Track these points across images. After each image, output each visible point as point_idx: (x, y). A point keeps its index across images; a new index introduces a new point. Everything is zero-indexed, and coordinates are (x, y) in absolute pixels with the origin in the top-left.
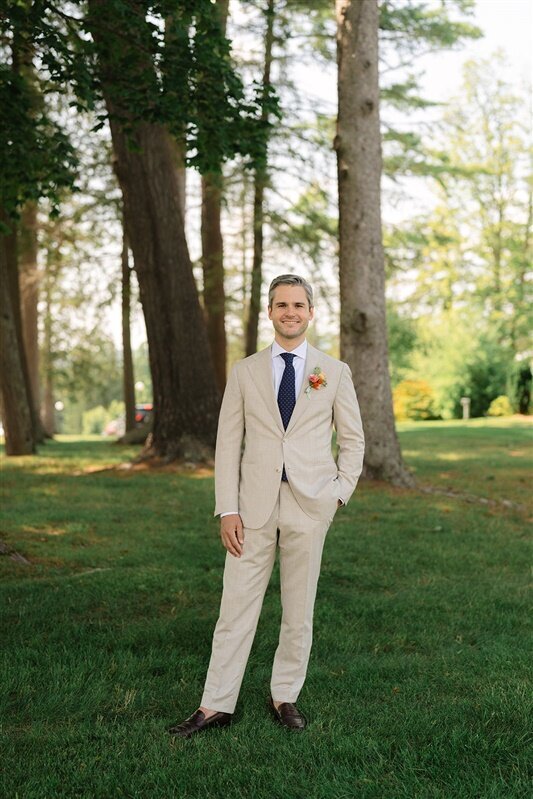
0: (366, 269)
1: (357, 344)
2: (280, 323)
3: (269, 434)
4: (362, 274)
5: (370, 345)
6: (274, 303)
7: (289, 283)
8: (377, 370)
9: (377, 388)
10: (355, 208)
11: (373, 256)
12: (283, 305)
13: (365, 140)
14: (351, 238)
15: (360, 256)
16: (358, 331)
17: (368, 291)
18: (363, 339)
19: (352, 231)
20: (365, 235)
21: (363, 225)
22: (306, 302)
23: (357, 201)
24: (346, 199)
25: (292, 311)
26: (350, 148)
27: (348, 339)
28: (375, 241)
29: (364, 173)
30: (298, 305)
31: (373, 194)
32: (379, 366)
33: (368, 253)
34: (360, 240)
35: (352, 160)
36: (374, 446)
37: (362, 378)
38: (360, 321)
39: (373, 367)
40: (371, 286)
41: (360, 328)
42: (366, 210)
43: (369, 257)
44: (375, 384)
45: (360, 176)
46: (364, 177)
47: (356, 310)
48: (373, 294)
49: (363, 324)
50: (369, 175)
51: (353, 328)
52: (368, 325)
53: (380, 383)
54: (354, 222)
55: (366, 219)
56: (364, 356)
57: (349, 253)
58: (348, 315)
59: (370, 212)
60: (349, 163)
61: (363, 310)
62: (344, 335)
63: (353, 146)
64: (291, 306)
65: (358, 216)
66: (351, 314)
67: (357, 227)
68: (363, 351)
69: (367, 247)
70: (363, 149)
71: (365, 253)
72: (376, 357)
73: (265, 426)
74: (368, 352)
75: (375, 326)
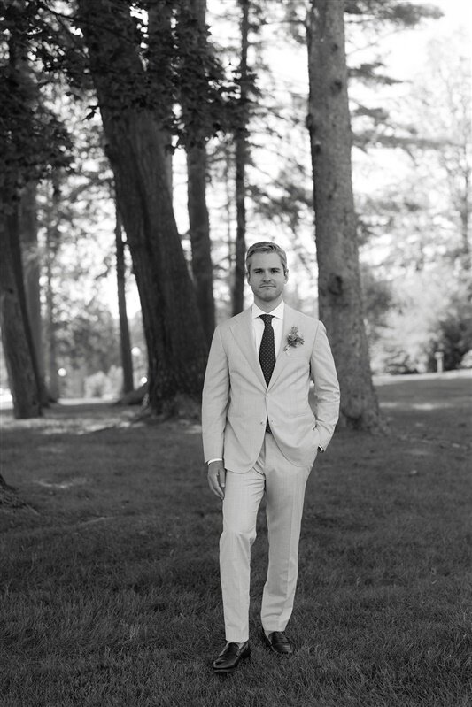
0: (340, 235)
1: (334, 305)
2: (258, 288)
3: (252, 389)
4: (337, 241)
5: (346, 306)
6: (252, 269)
7: (264, 250)
8: (353, 328)
9: (354, 345)
10: (328, 180)
11: (346, 224)
12: (260, 271)
13: (335, 117)
14: (326, 208)
15: (334, 224)
16: (334, 293)
17: (343, 257)
18: (339, 300)
19: (326, 201)
20: (338, 204)
21: (336, 195)
22: (281, 267)
23: (330, 173)
24: (319, 172)
25: (269, 276)
26: (322, 125)
27: (326, 301)
28: (348, 209)
29: (335, 147)
30: (273, 270)
31: (344, 167)
32: (355, 324)
33: (341, 221)
34: (334, 209)
35: (323, 136)
36: (353, 399)
37: (340, 336)
38: (336, 284)
39: (350, 326)
40: (346, 251)
41: (337, 291)
42: (338, 182)
43: (343, 224)
44: (353, 341)
45: (332, 150)
46: (336, 151)
47: (332, 274)
48: (347, 259)
49: (339, 287)
50: (340, 150)
51: (330, 290)
52: (343, 287)
53: (357, 340)
54: (327, 192)
55: (339, 190)
56: (341, 317)
57: (324, 222)
58: (325, 279)
59: (342, 183)
60: (321, 139)
61: (339, 273)
62: (321, 297)
63: (324, 123)
64: (267, 272)
65: (331, 187)
66: (328, 277)
67: (330, 197)
68: (340, 311)
69: (340, 216)
70: (334, 126)
71: (339, 221)
72: (352, 317)
73: (250, 383)
74: (345, 312)
75: (350, 288)
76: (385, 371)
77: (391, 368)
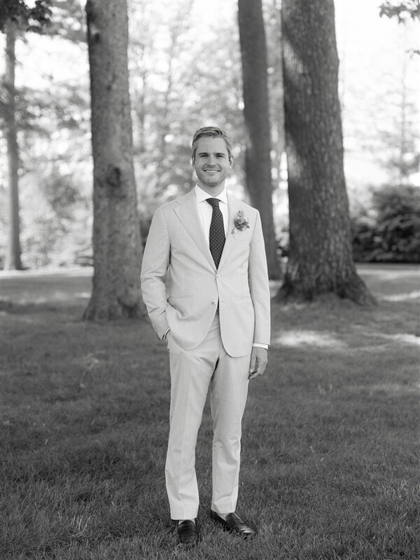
0: (118, 127)
1: (111, 195)
2: (202, 171)
3: (202, 271)
4: (115, 132)
5: (124, 197)
6: (197, 152)
7: (210, 135)
8: (129, 220)
9: (130, 236)
10: (108, 70)
11: (124, 116)
12: (205, 155)
13: (115, 6)
14: (104, 99)
15: (112, 115)
16: (113, 185)
17: (120, 148)
18: (117, 192)
19: (105, 92)
20: (116, 96)
21: (114, 87)
22: (226, 153)
23: (109, 63)
24: (99, 61)
25: (214, 161)
26: (102, 13)
27: (103, 191)
28: (125, 102)
29: (115, 38)
30: (218, 155)
31: (122, 58)
32: (131, 216)
33: (119, 113)
34: (112, 100)
35: (104, 25)
36: (129, 288)
37: (116, 227)
38: (114, 176)
39: (126, 217)
40: (123, 143)
41: (115, 182)
42: (117, 73)
43: (120, 116)
44: (129, 232)
45: (111, 41)
46: (115, 42)
47: (110, 166)
48: (124, 151)
49: (118, 178)
50: (119, 40)
51: (108, 181)
52: (122, 179)
53: (132, 232)
54: (106, 83)
55: (118, 81)
56: (118, 208)
57: (103, 112)
58: (103, 170)
59: (120, 75)
60: (98, 27)
61: (117, 165)
62: (98, 188)
63: (105, 12)
64: (212, 156)
65: (110, 78)
66: (106, 168)
67: (109, 88)
68: (117, 202)
69: (118, 108)
70: (114, 15)
71: (118, 113)
72: (129, 208)
73: (198, 264)
74: (122, 203)
75: (127, 180)
76: (76, 262)
77: (81, 261)
